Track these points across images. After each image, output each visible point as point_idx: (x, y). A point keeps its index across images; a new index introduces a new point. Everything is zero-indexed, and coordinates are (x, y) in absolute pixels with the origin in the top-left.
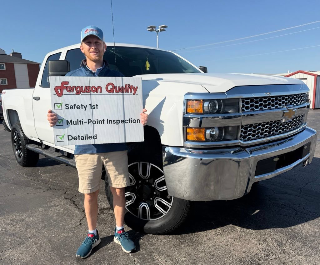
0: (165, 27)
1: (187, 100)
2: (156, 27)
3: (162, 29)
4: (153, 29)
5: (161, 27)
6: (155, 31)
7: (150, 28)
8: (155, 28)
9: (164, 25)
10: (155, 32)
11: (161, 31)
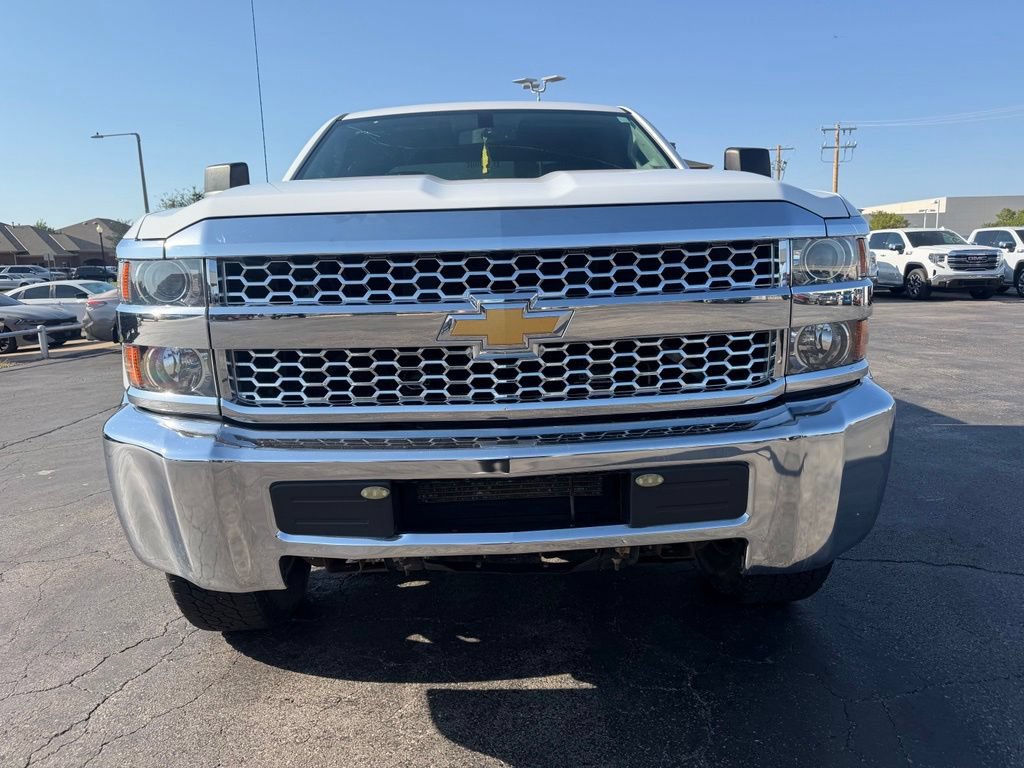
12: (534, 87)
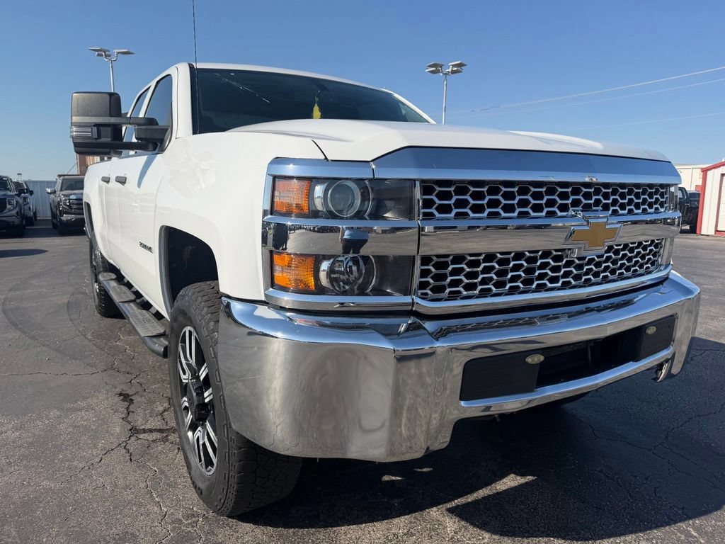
0: (460, 65)
1: (275, 178)
2: (443, 65)
3: (456, 69)
4: (437, 68)
5: (454, 66)
6: (442, 72)
7: (431, 66)
8: (441, 67)
9: (459, 62)
10: (441, 74)
11: (453, 72)
12: (106, 56)
